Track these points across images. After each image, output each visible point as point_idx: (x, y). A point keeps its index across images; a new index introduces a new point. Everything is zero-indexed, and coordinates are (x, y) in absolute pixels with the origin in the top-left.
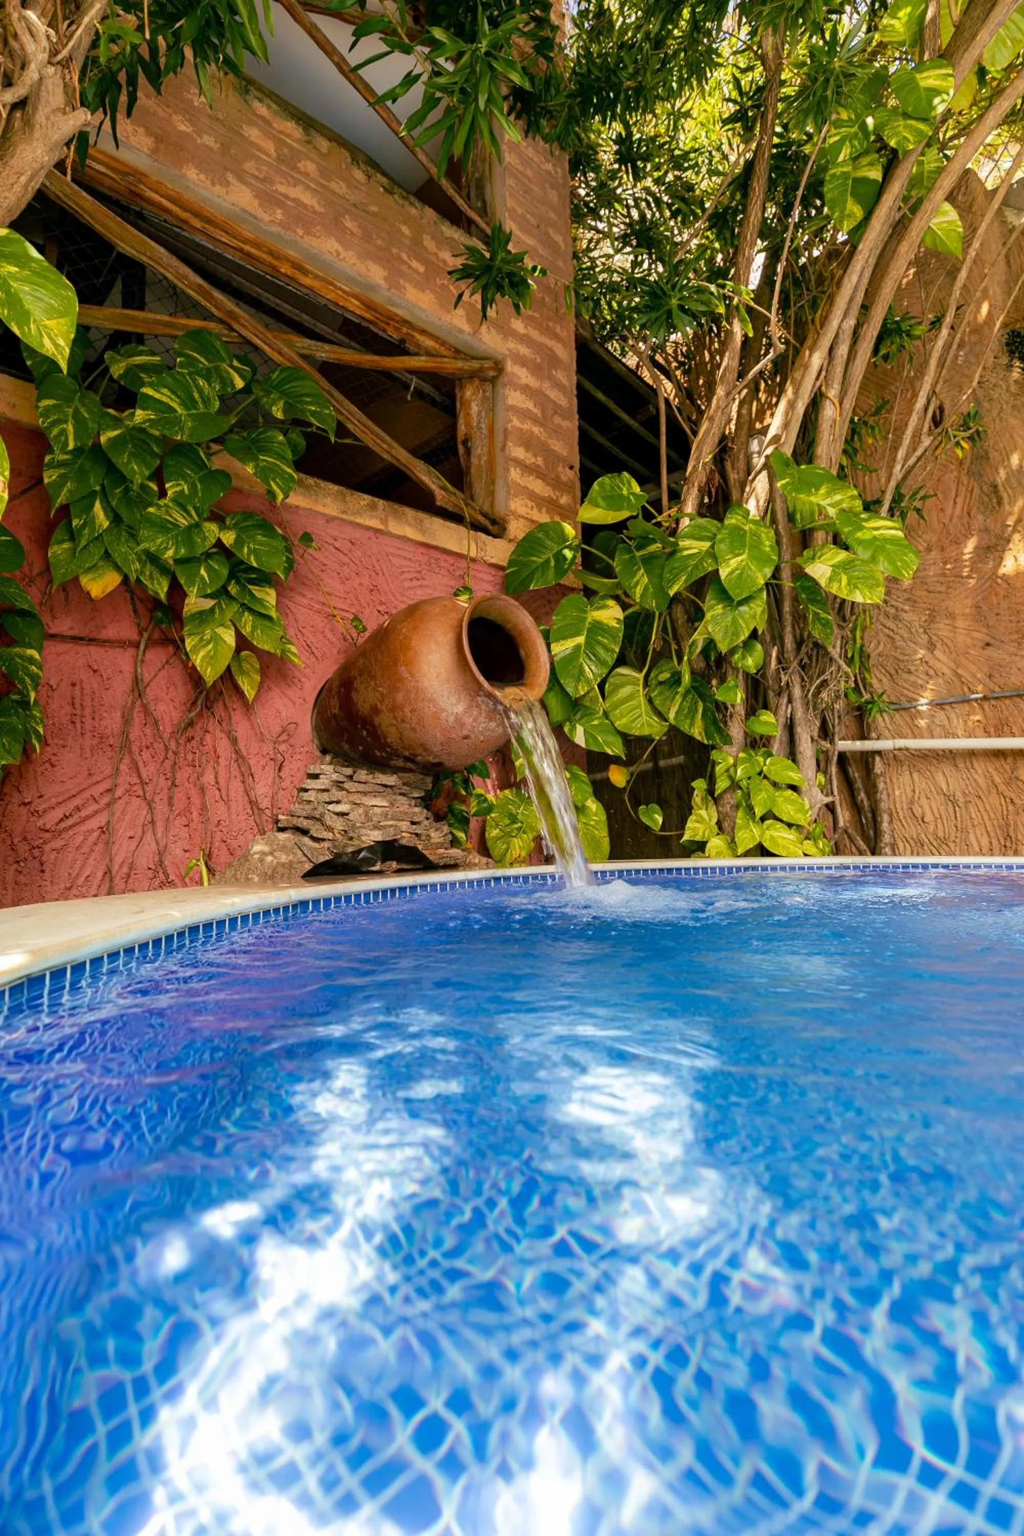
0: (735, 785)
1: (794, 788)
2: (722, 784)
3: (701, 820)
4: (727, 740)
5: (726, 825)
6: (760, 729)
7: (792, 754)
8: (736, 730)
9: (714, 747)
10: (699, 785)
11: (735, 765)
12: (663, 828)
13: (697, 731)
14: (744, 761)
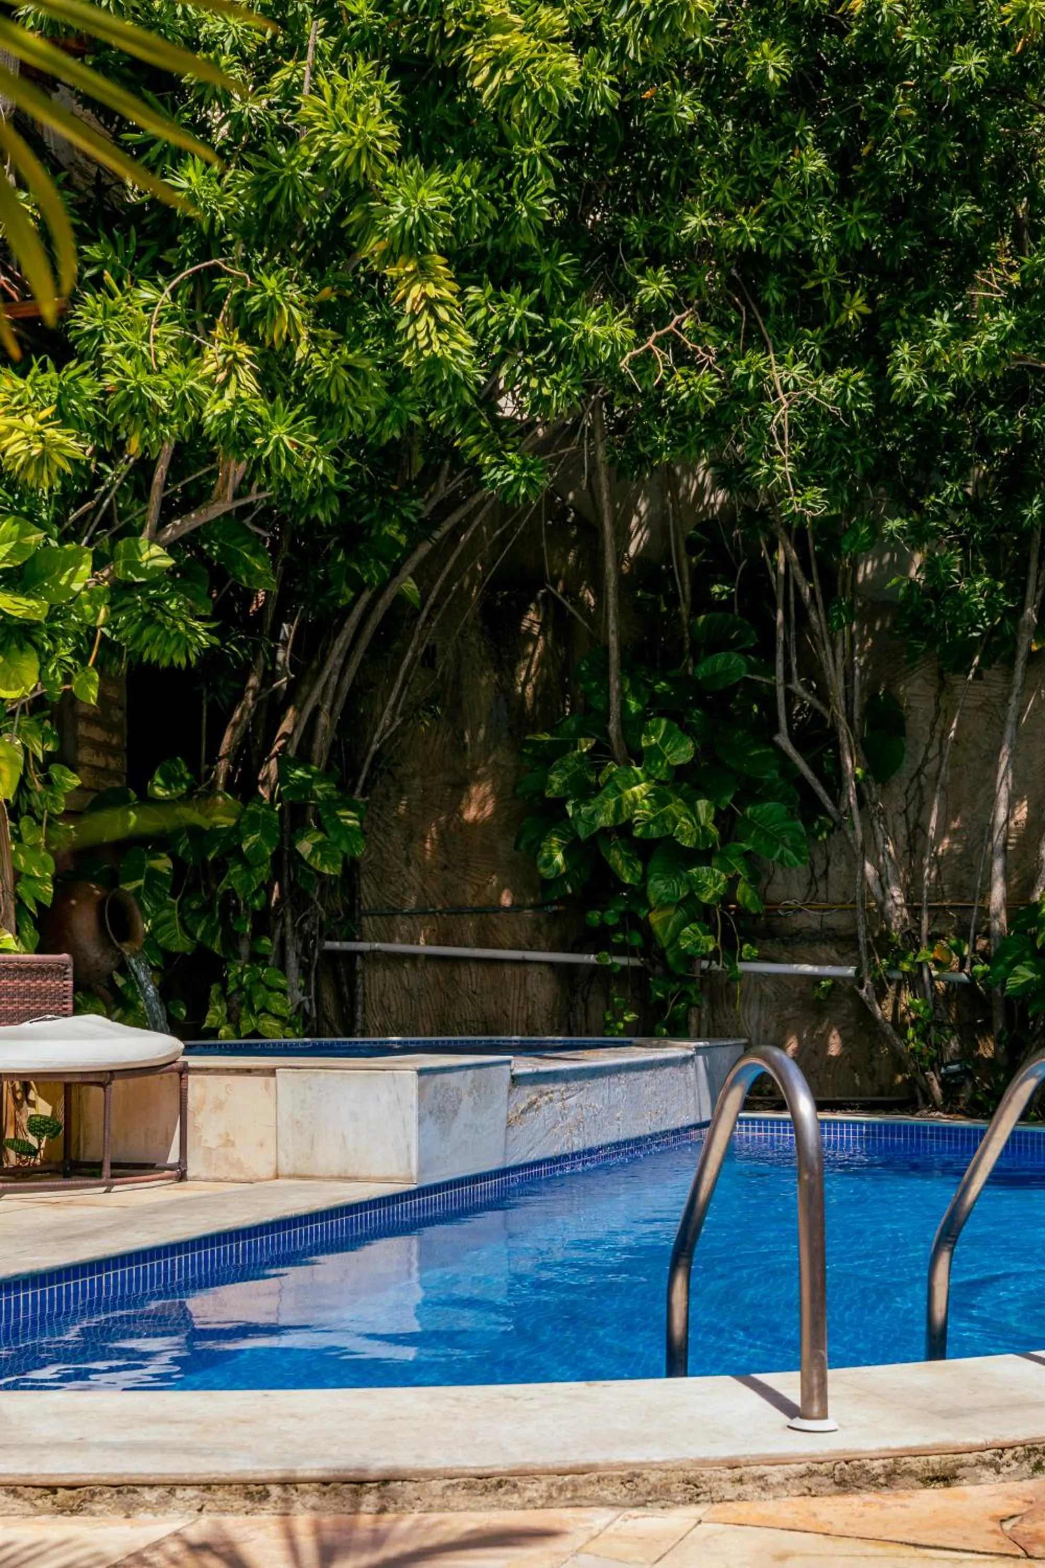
0: (241, 988)
1: (283, 991)
2: (232, 987)
3: (216, 1013)
4: (238, 956)
5: (233, 1016)
6: (261, 950)
7: (282, 966)
8: (244, 949)
9: (230, 960)
10: (215, 989)
11: (242, 974)
12: (187, 1018)
13: (216, 947)
14: (249, 970)
